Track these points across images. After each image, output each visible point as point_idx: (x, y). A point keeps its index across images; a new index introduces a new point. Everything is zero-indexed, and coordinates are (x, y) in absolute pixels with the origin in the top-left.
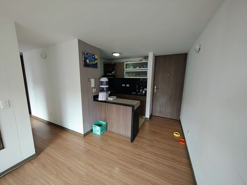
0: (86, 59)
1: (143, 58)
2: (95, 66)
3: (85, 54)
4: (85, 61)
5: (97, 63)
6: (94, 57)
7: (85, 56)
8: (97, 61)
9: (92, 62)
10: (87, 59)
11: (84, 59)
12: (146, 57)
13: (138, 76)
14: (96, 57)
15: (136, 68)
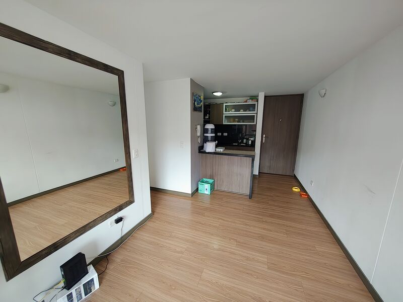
1: (249, 98)
2: (200, 109)
3: (195, 95)
4: (194, 104)
5: (201, 106)
6: (200, 98)
7: (195, 98)
8: (201, 104)
9: (198, 104)
10: (196, 101)
11: (194, 102)
14: (202, 98)
15: (240, 111)
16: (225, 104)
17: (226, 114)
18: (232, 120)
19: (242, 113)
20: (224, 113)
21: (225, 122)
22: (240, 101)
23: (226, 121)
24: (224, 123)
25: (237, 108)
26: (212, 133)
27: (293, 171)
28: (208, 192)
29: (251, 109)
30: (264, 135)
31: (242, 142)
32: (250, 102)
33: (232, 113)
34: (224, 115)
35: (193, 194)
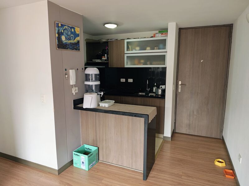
0: (60, 34)
1: (158, 32)
2: (75, 47)
3: (60, 25)
4: (59, 39)
5: (78, 42)
6: (74, 30)
7: (59, 30)
8: (78, 39)
9: (70, 39)
10: (62, 34)
11: (57, 35)
12: (164, 31)
13: (148, 63)
14: (78, 30)
15: (145, 49)
16: (126, 41)
17: (128, 53)
18: (136, 61)
19: (149, 52)
20: (126, 52)
21: (128, 65)
22: (146, 36)
23: (129, 63)
24: (126, 66)
25: (143, 45)
26: (96, 80)
27: (221, 131)
28: (85, 167)
29: (161, 46)
30: (180, 83)
31: (151, 91)
32: (159, 37)
33: (136, 52)
34: (126, 55)
35: (61, 170)
